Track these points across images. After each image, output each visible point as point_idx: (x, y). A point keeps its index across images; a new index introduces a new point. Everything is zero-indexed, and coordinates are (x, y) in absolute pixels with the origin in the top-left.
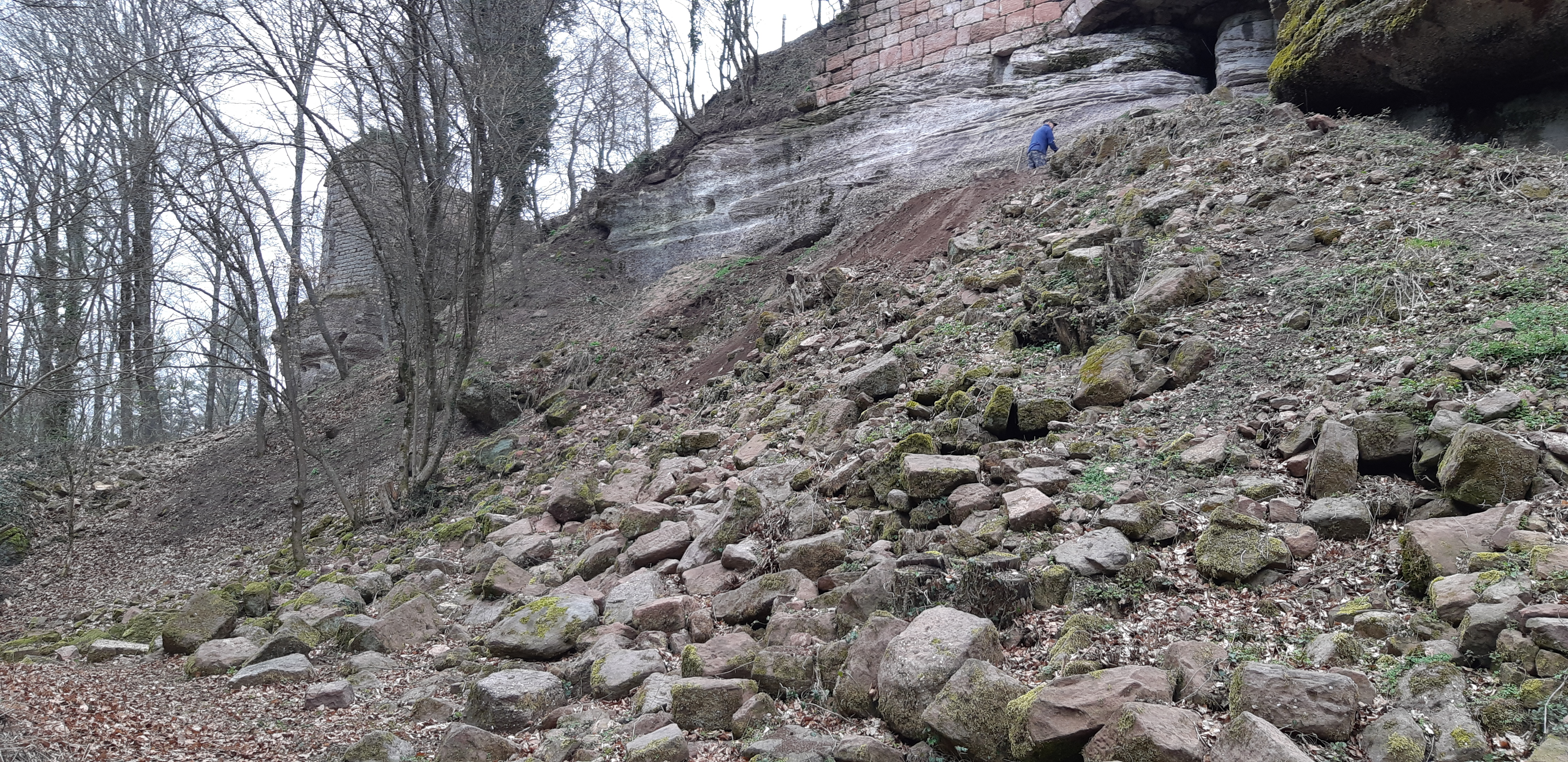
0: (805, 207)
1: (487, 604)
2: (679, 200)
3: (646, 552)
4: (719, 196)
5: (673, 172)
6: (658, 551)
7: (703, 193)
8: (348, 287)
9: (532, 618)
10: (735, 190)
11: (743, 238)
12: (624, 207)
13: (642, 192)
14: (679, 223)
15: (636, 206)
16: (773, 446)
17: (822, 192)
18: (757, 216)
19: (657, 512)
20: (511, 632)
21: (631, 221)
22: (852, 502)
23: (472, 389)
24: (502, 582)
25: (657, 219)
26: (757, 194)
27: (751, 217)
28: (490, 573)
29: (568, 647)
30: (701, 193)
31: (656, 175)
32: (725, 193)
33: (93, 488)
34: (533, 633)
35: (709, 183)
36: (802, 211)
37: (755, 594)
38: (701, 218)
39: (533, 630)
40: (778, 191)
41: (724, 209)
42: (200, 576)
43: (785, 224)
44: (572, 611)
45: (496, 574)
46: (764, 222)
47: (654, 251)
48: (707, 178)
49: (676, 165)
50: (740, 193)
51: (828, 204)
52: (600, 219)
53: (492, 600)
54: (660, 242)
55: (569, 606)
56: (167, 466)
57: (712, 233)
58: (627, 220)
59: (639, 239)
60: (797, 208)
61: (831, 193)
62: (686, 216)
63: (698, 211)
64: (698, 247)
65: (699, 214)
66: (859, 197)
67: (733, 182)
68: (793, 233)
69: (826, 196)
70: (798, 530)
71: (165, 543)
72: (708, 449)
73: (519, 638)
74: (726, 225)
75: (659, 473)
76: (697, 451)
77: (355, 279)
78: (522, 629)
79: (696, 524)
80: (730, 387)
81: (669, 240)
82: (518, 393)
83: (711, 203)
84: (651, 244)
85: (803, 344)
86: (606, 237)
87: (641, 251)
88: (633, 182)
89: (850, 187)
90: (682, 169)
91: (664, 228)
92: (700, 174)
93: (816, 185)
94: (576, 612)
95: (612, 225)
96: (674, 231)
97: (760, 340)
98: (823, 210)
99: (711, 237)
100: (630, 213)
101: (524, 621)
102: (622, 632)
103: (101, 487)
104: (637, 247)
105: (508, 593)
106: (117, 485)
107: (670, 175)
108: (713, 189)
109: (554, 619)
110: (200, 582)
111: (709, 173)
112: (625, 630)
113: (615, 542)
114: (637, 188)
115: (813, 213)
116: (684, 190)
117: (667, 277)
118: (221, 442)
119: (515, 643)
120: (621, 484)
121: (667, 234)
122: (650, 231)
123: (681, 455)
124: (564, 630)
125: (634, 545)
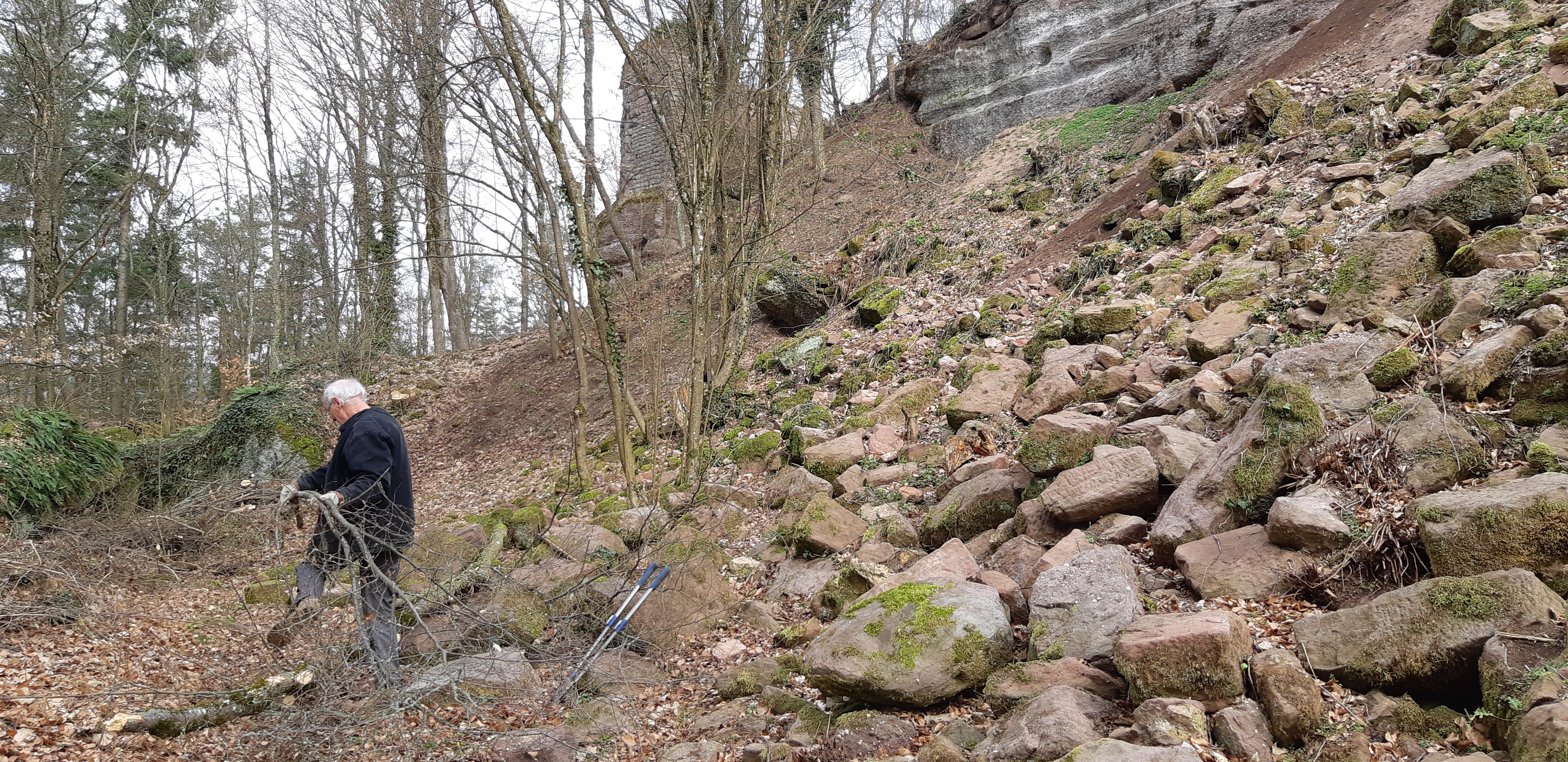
0: (1175, 41)
1: (802, 566)
2: (1005, 54)
3: (1077, 500)
4: (1056, 42)
5: (996, 22)
6: (1102, 500)
7: (1036, 42)
8: (646, 191)
9: (888, 625)
10: (1078, 32)
11: (1089, 90)
12: (938, 71)
13: (959, 50)
14: (1005, 82)
15: (952, 68)
16: (1259, 319)
17: (1197, 20)
18: (1108, 61)
19: (1087, 429)
20: (851, 652)
21: (946, 87)
22: (1527, 410)
23: (772, 282)
24: (822, 531)
25: (979, 80)
26: (1108, 34)
27: (1100, 62)
28: (805, 516)
29: (960, 687)
30: (1032, 43)
31: (976, 28)
32: (1065, 38)
33: (390, 398)
34: (891, 657)
35: (1044, 28)
36: (1170, 47)
37: (1415, 626)
38: (1033, 72)
39: (891, 650)
40: (1136, 26)
41: (1062, 58)
42: (486, 493)
43: (1147, 66)
44: (963, 617)
45: (812, 518)
46: (1118, 67)
47: (975, 121)
48: (1040, 22)
49: (1000, 13)
50: (1084, 35)
51: (1207, 33)
52: (910, 88)
53: (809, 559)
54: (982, 108)
55: (955, 606)
56: (464, 374)
57: (1048, 90)
58: (941, 86)
59: (956, 107)
60: (1163, 44)
61: (1212, 19)
62: (1014, 73)
63: (1029, 64)
64: (1031, 108)
65: (1031, 67)
66: (1252, 20)
67: (1075, 22)
68: (1158, 77)
69: (1203, 25)
70: (1418, 467)
71: (457, 456)
72: (1119, 332)
73: (865, 664)
74: (1066, 77)
75: (1044, 369)
76: (1102, 337)
77: (652, 182)
78: (870, 645)
79: (1168, 452)
80: (1118, 254)
81: (993, 104)
82: (824, 286)
83: (1046, 53)
84: (972, 111)
85: (1231, 185)
86: (916, 110)
87: (958, 121)
88: (948, 40)
89: (1239, 9)
90: (1009, 17)
91: (987, 90)
92: (1031, 18)
93: (1189, 12)
94: (971, 619)
95: (924, 94)
96: (999, 93)
97: (1154, 190)
98: (1201, 42)
99: (1046, 94)
100: (946, 76)
101: (873, 629)
102: (1088, 682)
103: (397, 396)
104: (954, 117)
105: (831, 551)
106: (413, 394)
107: (993, 25)
108: (1048, 35)
109: (929, 629)
110: (485, 501)
111: (1044, 15)
112: (1093, 678)
113: (1007, 478)
114: (952, 44)
115: (1186, 48)
116: (1011, 40)
117: (997, 141)
118: (519, 348)
119: (859, 674)
120: (985, 386)
121: (990, 97)
122: (969, 96)
123: (1073, 341)
124: (952, 655)
125: (1053, 486)
